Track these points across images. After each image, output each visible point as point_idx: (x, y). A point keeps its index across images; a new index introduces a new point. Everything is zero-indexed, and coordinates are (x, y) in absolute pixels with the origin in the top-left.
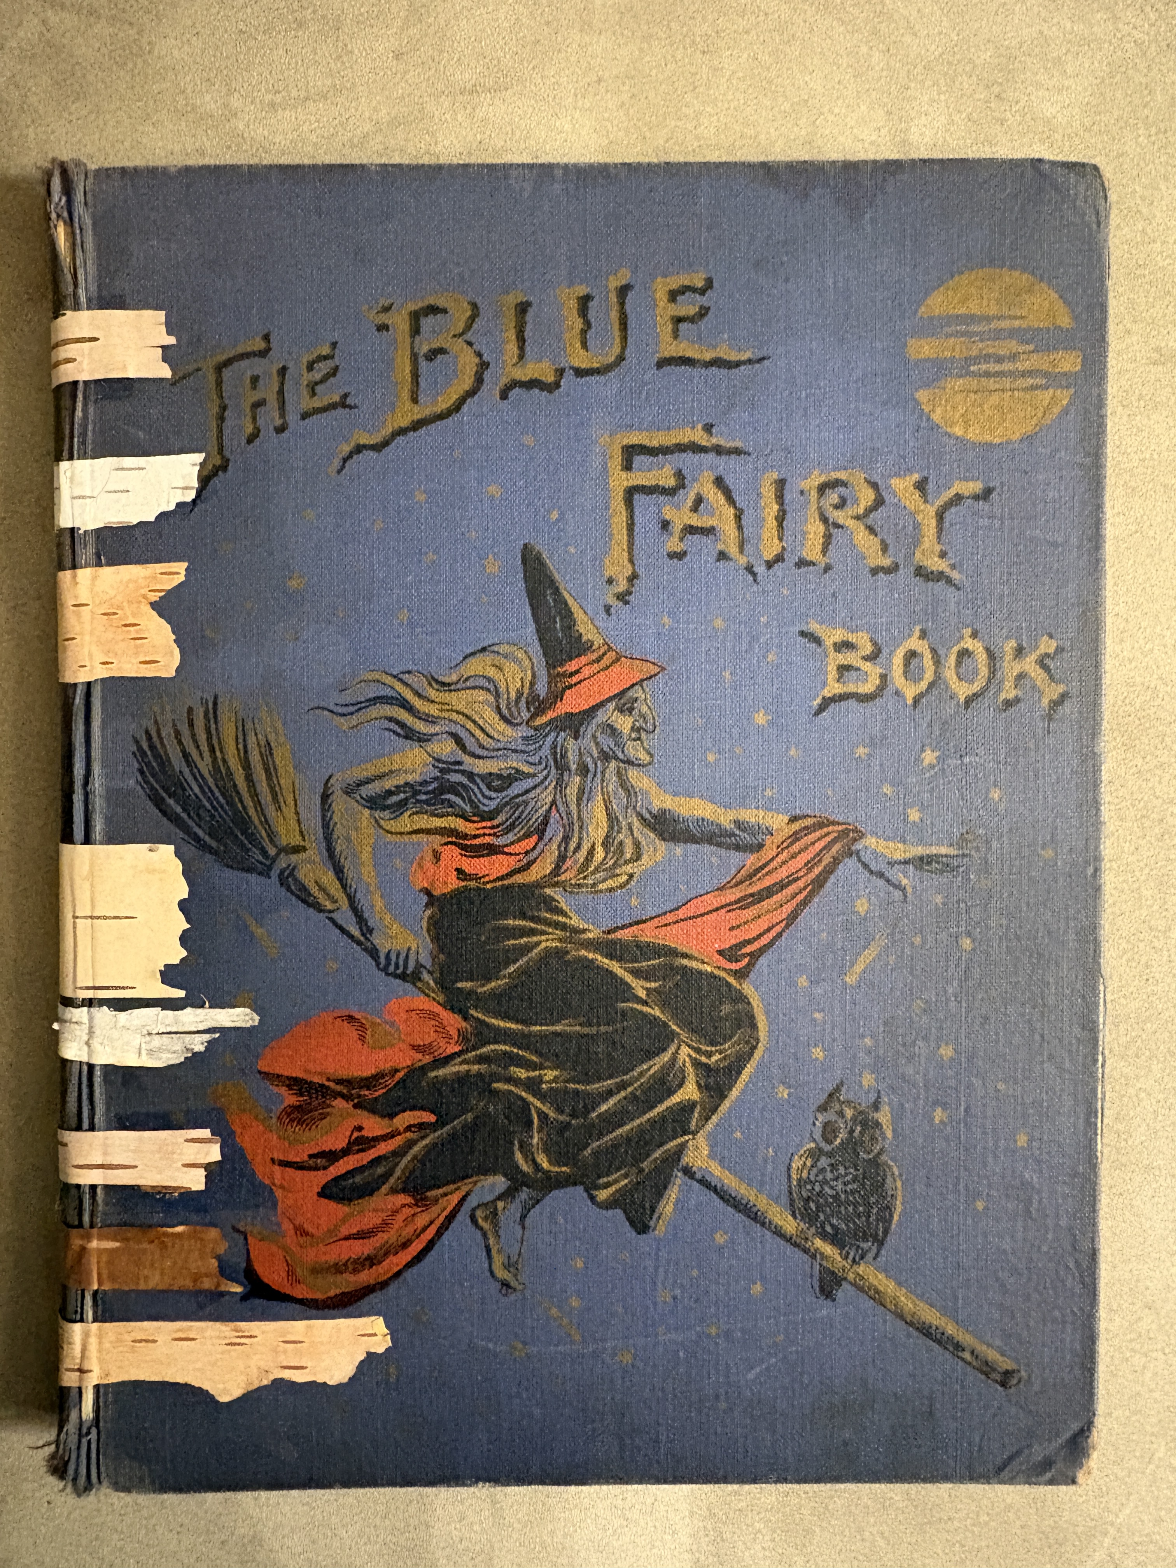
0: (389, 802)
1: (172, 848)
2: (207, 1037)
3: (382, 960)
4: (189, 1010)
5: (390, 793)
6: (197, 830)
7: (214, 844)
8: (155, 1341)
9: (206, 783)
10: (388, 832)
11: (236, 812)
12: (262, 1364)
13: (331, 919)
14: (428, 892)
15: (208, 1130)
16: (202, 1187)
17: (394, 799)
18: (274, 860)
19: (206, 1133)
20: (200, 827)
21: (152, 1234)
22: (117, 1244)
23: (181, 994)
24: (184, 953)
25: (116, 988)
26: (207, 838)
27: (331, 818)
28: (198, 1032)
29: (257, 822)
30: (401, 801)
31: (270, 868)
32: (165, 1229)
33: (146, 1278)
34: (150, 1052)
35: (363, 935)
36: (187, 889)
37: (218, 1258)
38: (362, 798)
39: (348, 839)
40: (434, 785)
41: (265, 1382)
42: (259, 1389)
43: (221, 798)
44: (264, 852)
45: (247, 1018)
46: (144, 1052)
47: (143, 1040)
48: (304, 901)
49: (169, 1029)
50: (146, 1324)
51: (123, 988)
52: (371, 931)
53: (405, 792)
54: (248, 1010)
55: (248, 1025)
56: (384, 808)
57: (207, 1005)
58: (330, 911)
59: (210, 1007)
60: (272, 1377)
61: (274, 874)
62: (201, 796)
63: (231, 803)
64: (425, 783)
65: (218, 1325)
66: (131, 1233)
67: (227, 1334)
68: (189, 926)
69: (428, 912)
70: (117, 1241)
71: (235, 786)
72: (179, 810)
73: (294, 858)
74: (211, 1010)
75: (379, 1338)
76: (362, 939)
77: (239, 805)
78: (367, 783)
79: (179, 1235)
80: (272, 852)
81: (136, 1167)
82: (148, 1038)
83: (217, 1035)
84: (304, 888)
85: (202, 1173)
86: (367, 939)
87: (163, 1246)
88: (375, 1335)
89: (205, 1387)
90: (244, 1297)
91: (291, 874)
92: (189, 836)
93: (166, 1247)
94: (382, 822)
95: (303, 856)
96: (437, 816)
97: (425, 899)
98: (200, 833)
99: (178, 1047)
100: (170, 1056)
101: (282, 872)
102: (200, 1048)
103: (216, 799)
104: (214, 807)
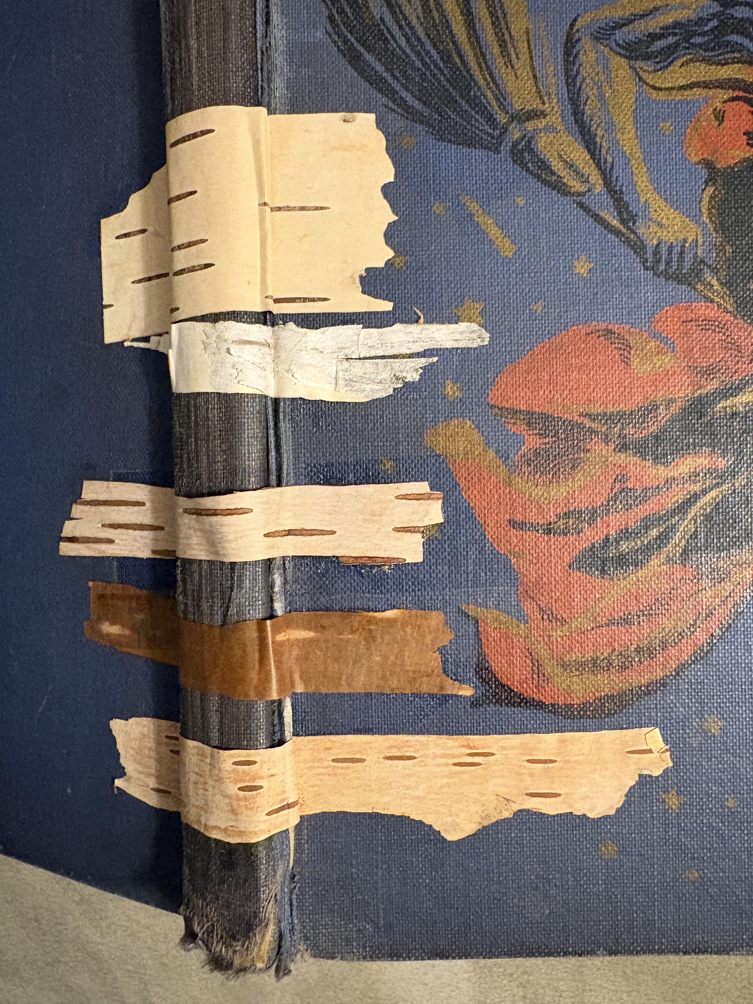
0: (653, 48)
1: (372, 117)
2: (423, 361)
3: (649, 256)
4: (398, 326)
5: (653, 37)
6: (404, 94)
7: (426, 112)
8: (362, 760)
9: (414, 33)
10: (654, 88)
11: (454, 68)
12: (502, 790)
13: (581, 205)
14: (709, 165)
15: (426, 484)
16: (419, 558)
17: (660, 44)
18: (505, 130)
19: (423, 487)
20: (407, 89)
21: (356, 619)
22: (310, 634)
23: (387, 306)
24: (390, 254)
25: (305, 300)
26: (417, 105)
27: (578, 73)
28: (411, 356)
29: (482, 82)
30: (669, 47)
31: (500, 140)
32: (371, 614)
33: (350, 677)
34: (349, 382)
35: (623, 221)
36: (393, 171)
37: (442, 650)
38: (618, 45)
39: (601, 98)
40: (715, 23)
41: (506, 814)
42: (497, 823)
43: (434, 52)
44: (491, 120)
45: (474, 336)
46: (341, 383)
47: (340, 367)
48: (545, 182)
49: (373, 353)
50: (350, 738)
51: (313, 300)
52: (633, 218)
53: (675, 34)
54: (474, 326)
55: (475, 345)
56: (647, 57)
57: (422, 320)
58: (579, 194)
59: (426, 322)
60: (516, 807)
61: (505, 147)
62: (408, 51)
63: (446, 57)
64: (700, 21)
65: (444, 740)
66: (327, 619)
67: (456, 751)
68: (396, 218)
69: (710, 190)
70: (310, 630)
71: (452, 35)
72: (379, 68)
73: (530, 126)
74: (427, 326)
75: (656, 754)
76: (621, 228)
77: (457, 60)
78: (624, 25)
79: (392, 622)
80: (502, 118)
81: (333, 533)
82: (346, 364)
83: (435, 359)
84: (545, 166)
85: (418, 539)
86: (629, 228)
87: (371, 638)
88: (650, 751)
89: (428, 821)
90: (475, 703)
91: (529, 148)
92: (394, 101)
93: (374, 638)
94: (644, 76)
95: (541, 123)
96: (718, 63)
97: (704, 173)
98: (408, 97)
99: (386, 375)
100: (375, 387)
101: (515, 144)
102: (413, 377)
103: (428, 53)
104: (425, 64)
